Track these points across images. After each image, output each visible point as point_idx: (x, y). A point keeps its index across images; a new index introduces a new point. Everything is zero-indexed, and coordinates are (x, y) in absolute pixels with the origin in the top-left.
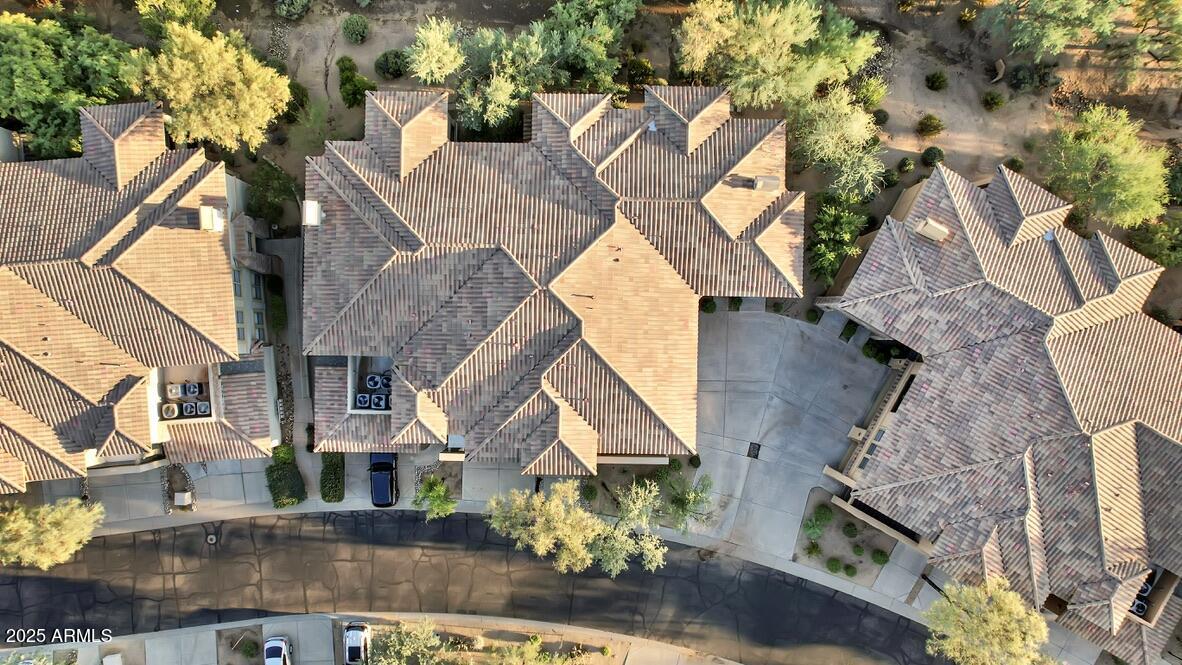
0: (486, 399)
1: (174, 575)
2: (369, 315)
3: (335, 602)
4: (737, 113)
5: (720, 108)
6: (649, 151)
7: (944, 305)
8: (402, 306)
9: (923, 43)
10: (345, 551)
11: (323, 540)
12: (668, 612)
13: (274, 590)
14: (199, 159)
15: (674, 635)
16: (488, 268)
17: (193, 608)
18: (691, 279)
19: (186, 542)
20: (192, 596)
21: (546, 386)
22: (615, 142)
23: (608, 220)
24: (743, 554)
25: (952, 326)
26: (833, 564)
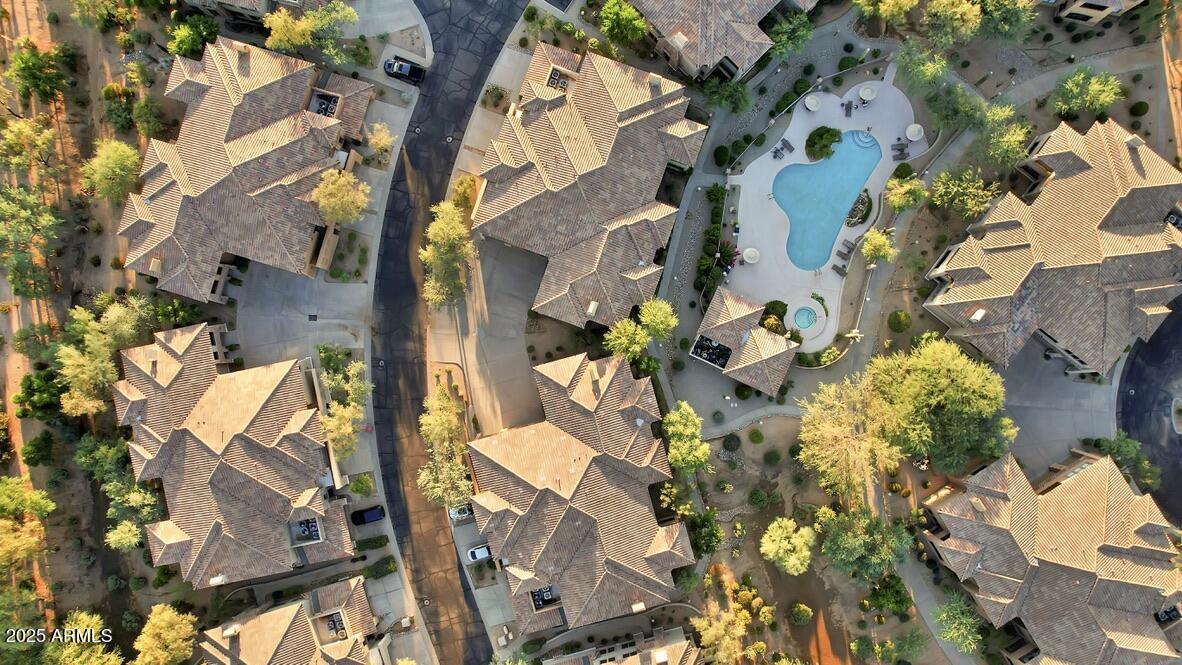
0: (290, 473)
1: (451, 619)
2: (262, 540)
3: (444, 528)
4: (122, 376)
5: (122, 387)
6: (150, 418)
7: (191, 251)
8: (253, 525)
9: (76, 272)
10: (415, 529)
11: (412, 541)
12: (410, 345)
13: (446, 563)
14: (205, 645)
15: (421, 339)
16: (221, 486)
17: (466, 606)
18: (210, 380)
19: (431, 617)
20: (460, 607)
21: (273, 445)
22: (150, 436)
23: (185, 432)
24: (370, 311)
25: (202, 243)
26: (363, 261)
